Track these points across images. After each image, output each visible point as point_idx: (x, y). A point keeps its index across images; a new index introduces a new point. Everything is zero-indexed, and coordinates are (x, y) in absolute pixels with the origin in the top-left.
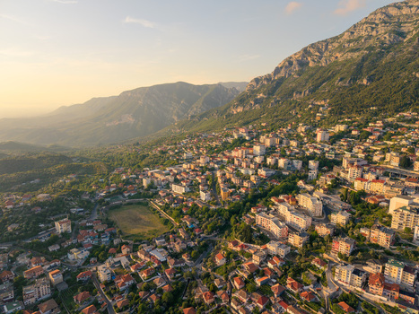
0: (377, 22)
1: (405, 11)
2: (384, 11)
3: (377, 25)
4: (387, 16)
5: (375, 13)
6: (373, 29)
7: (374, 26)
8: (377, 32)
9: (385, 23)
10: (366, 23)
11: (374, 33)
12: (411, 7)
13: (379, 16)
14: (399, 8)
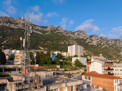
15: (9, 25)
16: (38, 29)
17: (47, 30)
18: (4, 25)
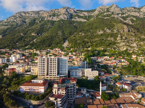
0: (17, 17)
1: (27, 15)
2: (20, 13)
3: (17, 18)
4: (21, 15)
5: (17, 14)
6: (15, 19)
7: (16, 18)
8: (17, 20)
9: (20, 17)
10: (13, 16)
11: (16, 20)
12: (29, 14)
13: (18, 14)
14: (25, 13)
15: (52, 18)
16: (85, 15)
17: (95, 14)
18: (48, 19)
